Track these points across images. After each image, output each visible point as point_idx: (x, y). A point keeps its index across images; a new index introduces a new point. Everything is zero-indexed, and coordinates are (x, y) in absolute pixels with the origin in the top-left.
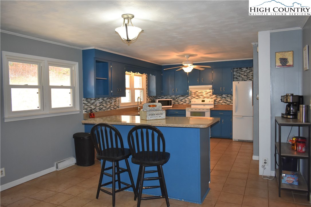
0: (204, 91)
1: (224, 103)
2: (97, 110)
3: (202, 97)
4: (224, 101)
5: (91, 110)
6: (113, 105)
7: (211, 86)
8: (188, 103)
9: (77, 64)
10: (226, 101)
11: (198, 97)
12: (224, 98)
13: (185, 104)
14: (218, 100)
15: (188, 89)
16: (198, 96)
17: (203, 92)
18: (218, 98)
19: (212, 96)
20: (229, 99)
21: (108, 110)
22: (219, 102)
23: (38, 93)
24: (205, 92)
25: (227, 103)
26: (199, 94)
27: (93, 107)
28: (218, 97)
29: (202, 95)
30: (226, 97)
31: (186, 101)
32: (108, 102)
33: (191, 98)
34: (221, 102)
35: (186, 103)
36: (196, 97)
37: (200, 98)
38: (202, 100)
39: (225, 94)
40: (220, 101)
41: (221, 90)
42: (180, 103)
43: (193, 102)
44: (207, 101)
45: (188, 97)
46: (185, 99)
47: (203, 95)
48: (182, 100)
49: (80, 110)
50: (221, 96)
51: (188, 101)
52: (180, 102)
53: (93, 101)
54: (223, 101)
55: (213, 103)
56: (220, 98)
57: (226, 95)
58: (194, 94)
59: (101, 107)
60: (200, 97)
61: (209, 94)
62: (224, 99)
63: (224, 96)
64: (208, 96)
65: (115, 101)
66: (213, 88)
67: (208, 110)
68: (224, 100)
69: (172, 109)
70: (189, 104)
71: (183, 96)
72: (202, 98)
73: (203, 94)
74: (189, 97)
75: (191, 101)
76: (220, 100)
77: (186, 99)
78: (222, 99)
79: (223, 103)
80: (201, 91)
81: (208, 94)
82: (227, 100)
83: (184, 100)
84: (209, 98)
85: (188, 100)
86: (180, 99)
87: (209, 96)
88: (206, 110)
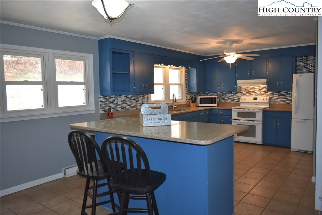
0: (256, 87)
1: (283, 102)
2: (118, 109)
3: (254, 93)
4: (283, 99)
5: (110, 109)
6: (140, 104)
7: (265, 80)
8: (237, 100)
9: (91, 56)
10: (285, 99)
11: (249, 94)
12: (283, 95)
13: (234, 102)
14: (275, 98)
15: (236, 84)
16: (250, 92)
17: (256, 88)
18: (275, 95)
19: (267, 93)
20: (289, 96)
21: (134, 109)
22: (277, 100)
23: (42, 90)
24: (258, 88)
25: (287, 101)
26: (250, 91)
27: (112, 105)
28: (274, 93)
29: (254, 92)
30: (286, 93)
31: (235, 99)
32: (133, 100)
33: (240, 95)
34: (279, 100)
35: (235, 100)
36: (247, 94)
37: (252, 95)
38: (254, 98)
39: (284, 90)
40: (277, 99)
41: (278, 85)
42: (227, 101)
43: (242, 99)
44: (260, 99)
45: (236, 94)
46: (233, 96)
47: (256, 91)
48: (230, 98)
49: (95, 109)
50: (279, 92)
51: (237, 99)
52: (227, 100)
53: (112, 99)
54: (281, 99)
55: (268, 101)
56: (277, 95)
57: (286, 91)
58: (244, 90)
59: (124, 105)
60: (252, 93)
61: (264, 90)
62: (283, 96)
63: (283, 92)
64: (261, 92)
65: (142, 99)
66: (267, 83)
67: (260, 110)
68: (283, 98)
69: (216, 107)
70: (238, 102)
71: (230, 92)
72: (255, 95)
73: (256, 90)
74: (239, 94)
75: (240, 99)
76: (277, 97)
77: (235, 96)
78: (281, 96)
79: (281, 102)
80: (253, 87)
81: (261, 90)
82: (287, 97)
83: (232, 98)
84: (263, 95)
85: (237, 97)
86: (228, 96)
87: (264, 92)
88: (257, 110)
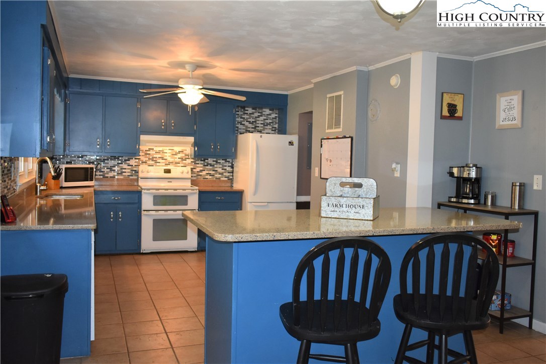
0: (167, 149)
1: (211, 177)
3: (163, 161)
4: (210, 172)
6: (13, 181)
7: (191, 139)
8: (129, 174)
10: (214, 172)
11: (153, 162)
12: (211, 165)
13: (122, 177)
14: (198, 169)
16: (154, 159)
17: (165, 151)
18: (198, 165)
19: (184, 161)
20: (219, 168)
22: (201, 174)
24: (170, 151)
25: (216, 176)
28: (197, 162)
29: (163, 158)
30: (215, 163)
31: (124, 170)
32: (9, 170)
33: (136, 164)
34: (204, 173)
35: (124, 174)
36: (148, 162)
37: (158, 164)
38: (164, 170)
39: (212, 157)
40: (201, 171)
41: (213, 148)
42: (106, 175)
43: (142, 172)
44: (176, 171)
45: (128, 162)
46: (121, 165)
47: (165, 158)
48: (114, 169)
50: (204, 160)
51: (129, 171)
52: (108, 173)
54: (208, 172)
55: (189, 176)
56: (202, 165)
57: (215, 160)
58: (143, 154)
60: (158, 161)
62: (211, 167)
63: (210, 161)
64: (176, 160)
65: (14, 169)
66: (195, 144)
68: (210, 170)
72: (164, 164)
73: (166, 154)
74: (133, 162)
76: (202, 169)
77: (124, 166)
78: (207, 167)
79: (207, 177)
80: (161, 149)
81: (175, 156)
82: (216, 169)
83: (119, 169)
84: (178, 165)
87: (180, 160)
